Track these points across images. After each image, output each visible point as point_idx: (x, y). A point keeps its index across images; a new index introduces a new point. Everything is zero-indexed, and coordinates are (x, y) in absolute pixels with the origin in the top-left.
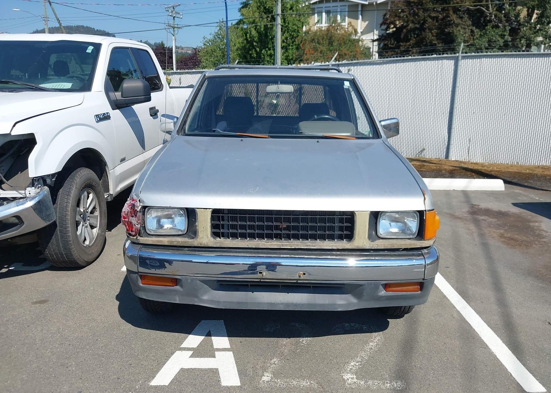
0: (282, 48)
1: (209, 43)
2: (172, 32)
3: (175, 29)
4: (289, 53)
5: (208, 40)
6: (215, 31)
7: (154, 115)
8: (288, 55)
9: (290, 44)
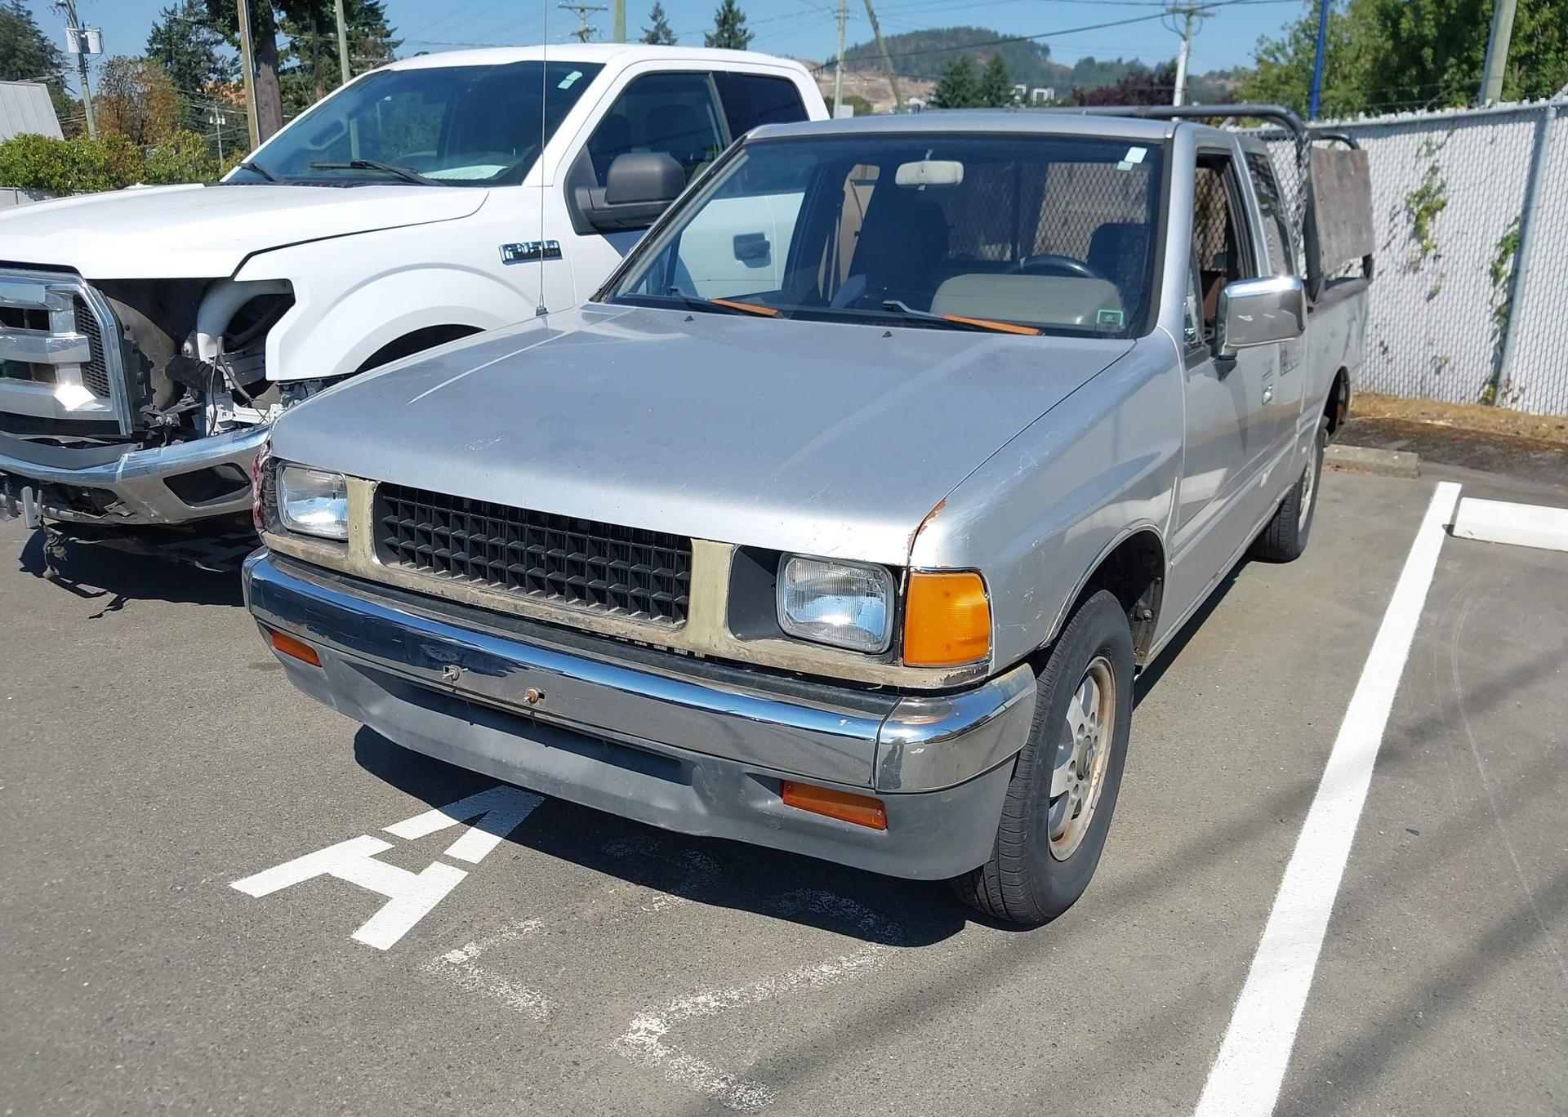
0: (1515, 61)
1: (1274, 56)
2: (1183, 29)
3: (1194, 19)
4: (1544, 75)
5: (1273, 47)
6: (1300, 16)
7: (752, 254)
8: (1538, 82)
9: (1550, 44)
